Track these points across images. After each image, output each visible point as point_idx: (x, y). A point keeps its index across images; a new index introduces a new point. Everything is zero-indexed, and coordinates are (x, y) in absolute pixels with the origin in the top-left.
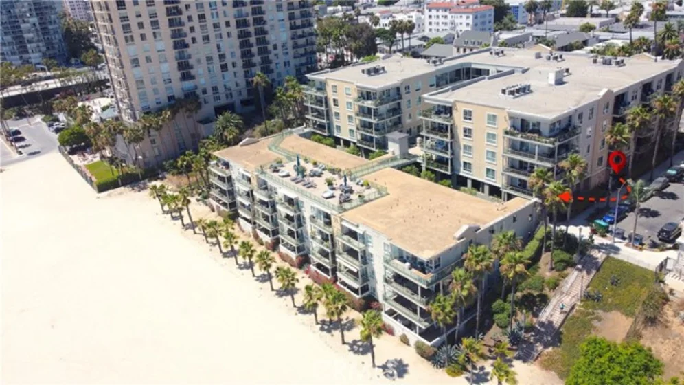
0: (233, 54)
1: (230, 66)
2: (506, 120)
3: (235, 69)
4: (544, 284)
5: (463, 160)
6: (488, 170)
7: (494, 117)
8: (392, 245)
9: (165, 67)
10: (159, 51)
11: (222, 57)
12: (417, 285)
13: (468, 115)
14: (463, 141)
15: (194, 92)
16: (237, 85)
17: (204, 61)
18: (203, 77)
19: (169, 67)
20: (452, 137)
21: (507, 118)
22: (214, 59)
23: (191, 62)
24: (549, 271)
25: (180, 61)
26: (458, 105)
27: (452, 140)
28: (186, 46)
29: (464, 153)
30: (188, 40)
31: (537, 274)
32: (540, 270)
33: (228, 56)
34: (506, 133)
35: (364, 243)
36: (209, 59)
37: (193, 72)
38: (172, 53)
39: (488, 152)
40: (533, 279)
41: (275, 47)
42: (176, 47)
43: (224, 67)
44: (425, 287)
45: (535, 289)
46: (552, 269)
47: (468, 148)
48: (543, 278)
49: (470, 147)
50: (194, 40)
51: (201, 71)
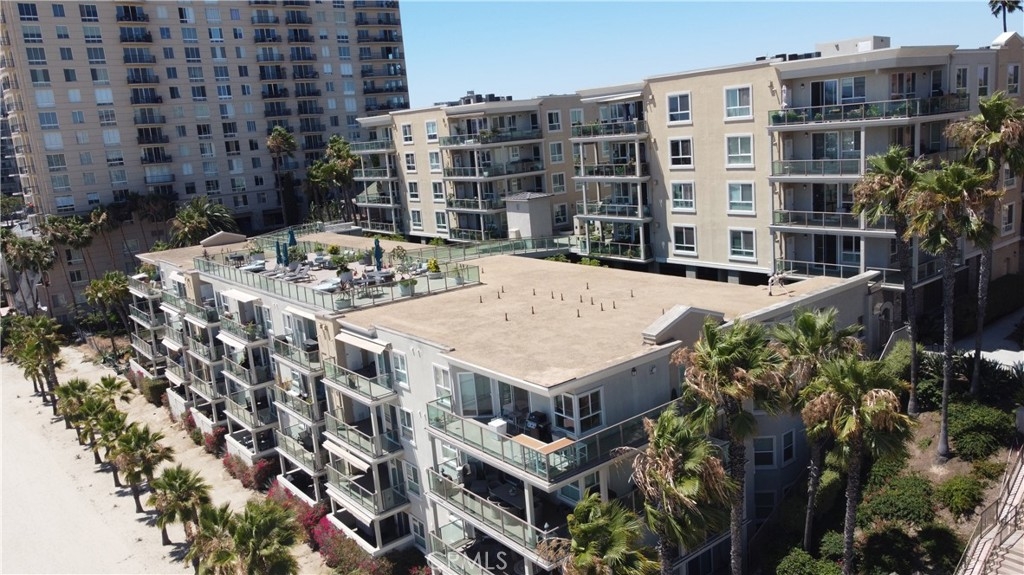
0: (251, 126)
1: (245, 146)
2: (774, 93)
3: (255, 153)
4: (933, 499)
5: (673, 222)
6: (735, 237)
7: (744, 91)
8: (455, 369)
9: (112, 136)
10: (99, 105)
11: (229, 128)
12: (519, 484)
13: (679, 107)
14: (672, 176)
15: (170, 187)
16: (258, 181)
17: (192, 131)
18: (188, 162)
19: (119, 138)
20: (646, 170)
21: (777, 86)
22: (213, 130)
23: (168, 129)
24: (942, 462)
25: (143, 126)
26: (655, 89)
27: (647, 178)
28: (158, 100)
29: (676, 204)
30: (162, 90)
31: (906, 472)
32: (911, 463)
33: (242, 127)
34: (777, 119)
35: (390, 384)
36: (203, 130)
37: (168, 149)
38: (127, 112)
39: (732, 188)
40: (893, 488)
41: (335, 121)
42: (136, 98)
43: (232, 148)
44: (544, 485)
45: (908, 514)
46: (948, 455)
47: (684, 191)
48: (927, 482)
49: (688, 188)
50: (174, 93)
51: (186, 151)
